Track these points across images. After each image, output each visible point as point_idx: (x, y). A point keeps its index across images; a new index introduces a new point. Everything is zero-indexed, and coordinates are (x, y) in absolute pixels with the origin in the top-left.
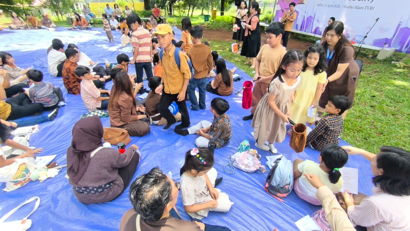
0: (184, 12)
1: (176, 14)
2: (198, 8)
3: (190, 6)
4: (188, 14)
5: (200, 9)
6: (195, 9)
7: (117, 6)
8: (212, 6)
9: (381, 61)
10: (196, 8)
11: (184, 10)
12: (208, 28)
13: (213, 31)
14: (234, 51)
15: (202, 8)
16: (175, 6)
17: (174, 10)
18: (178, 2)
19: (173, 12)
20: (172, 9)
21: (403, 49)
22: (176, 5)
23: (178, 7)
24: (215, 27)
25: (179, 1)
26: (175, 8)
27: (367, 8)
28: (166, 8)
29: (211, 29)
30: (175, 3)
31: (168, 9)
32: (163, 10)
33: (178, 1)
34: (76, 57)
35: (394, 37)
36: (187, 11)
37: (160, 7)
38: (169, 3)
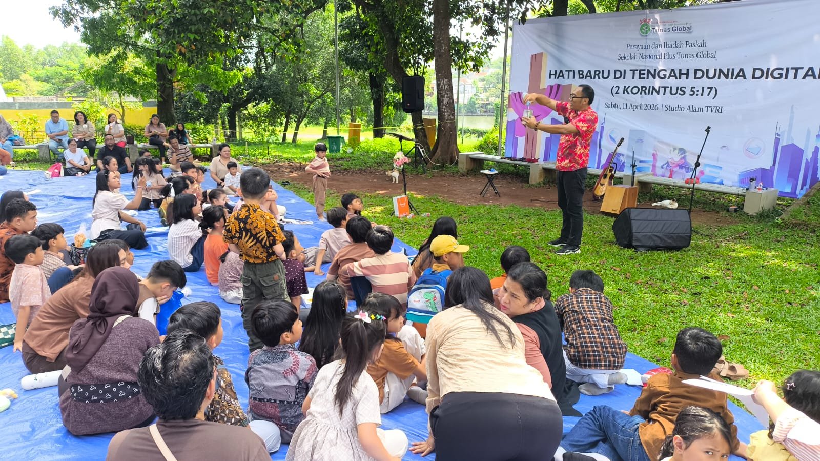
0: (273, 131)
1: (251, 138)
2: (314, 121)
3: (288, 118)
4: (285, 135)
5: (317, 124)
6: (302, 124)
7: (82, 118)
8: (352, 115)
9: (753, 217)
10: (305, 121)
11: (270, 128)
12: (339, 168)
13: (350, 173)
14: (400, 213)
15: (322, 120)
16: (244, 115)
17: (241, 127)
18: (254, 106)
19: (241, 133)
20: (237, 123)
21: (798, 191)
22: (249, 114)
23: (254, 118)
24: (356, 165)
25: (257, 104)
26: (244, 120)
27: (709, 109)
28: (220, 121)
29: (346, 169)
30: (246, 109)
31: (223, 123)
32: (211, 127)
33: (254, 104)
34: (27, 218)
35: (774, 164)
36: (279, 129)
37: (202, 120)
38: (229, 108)
